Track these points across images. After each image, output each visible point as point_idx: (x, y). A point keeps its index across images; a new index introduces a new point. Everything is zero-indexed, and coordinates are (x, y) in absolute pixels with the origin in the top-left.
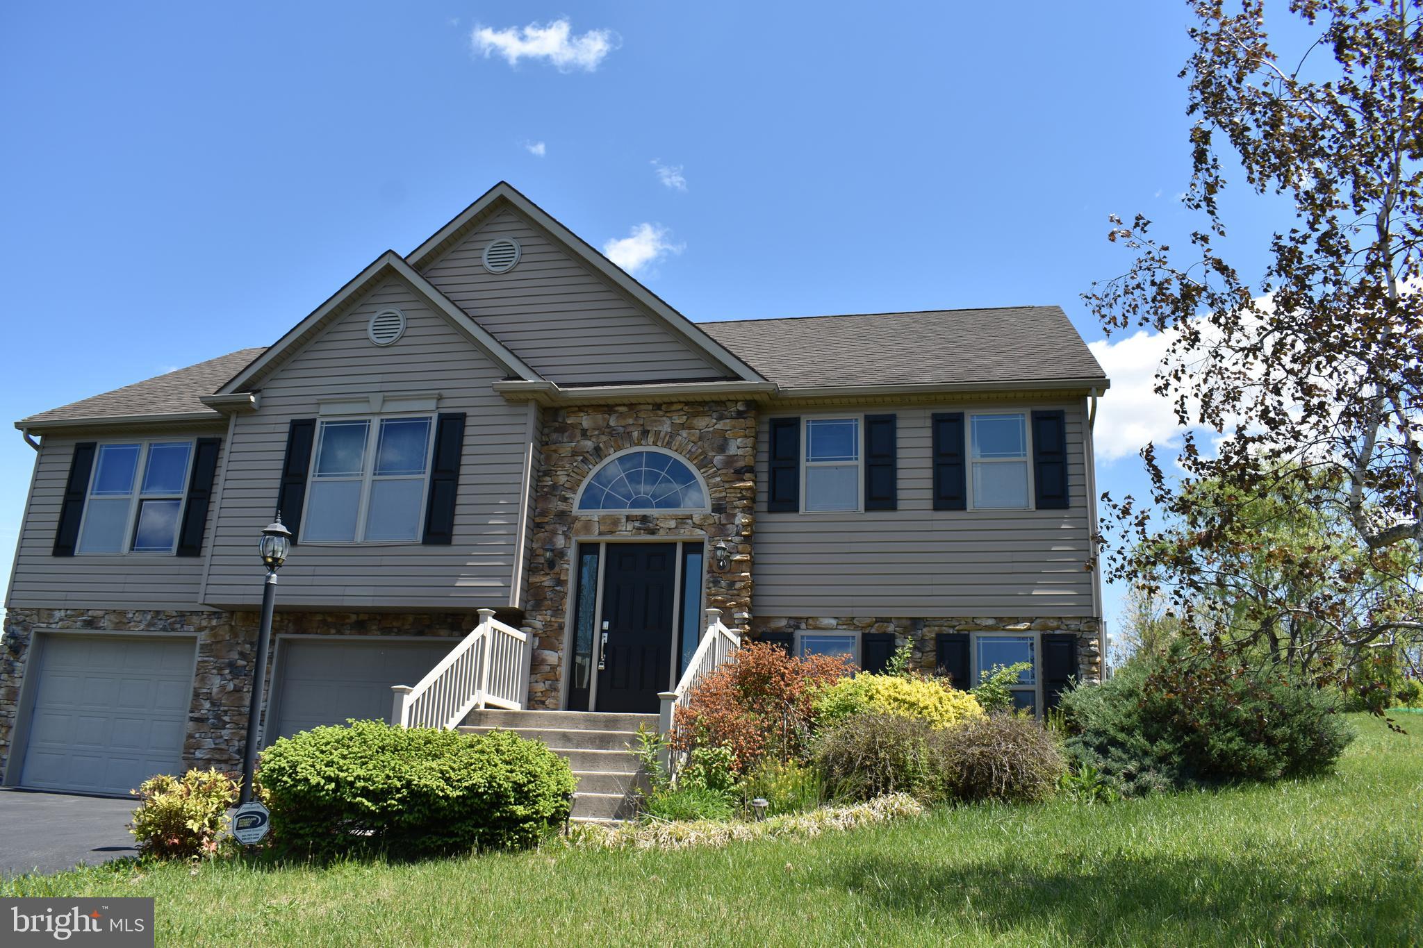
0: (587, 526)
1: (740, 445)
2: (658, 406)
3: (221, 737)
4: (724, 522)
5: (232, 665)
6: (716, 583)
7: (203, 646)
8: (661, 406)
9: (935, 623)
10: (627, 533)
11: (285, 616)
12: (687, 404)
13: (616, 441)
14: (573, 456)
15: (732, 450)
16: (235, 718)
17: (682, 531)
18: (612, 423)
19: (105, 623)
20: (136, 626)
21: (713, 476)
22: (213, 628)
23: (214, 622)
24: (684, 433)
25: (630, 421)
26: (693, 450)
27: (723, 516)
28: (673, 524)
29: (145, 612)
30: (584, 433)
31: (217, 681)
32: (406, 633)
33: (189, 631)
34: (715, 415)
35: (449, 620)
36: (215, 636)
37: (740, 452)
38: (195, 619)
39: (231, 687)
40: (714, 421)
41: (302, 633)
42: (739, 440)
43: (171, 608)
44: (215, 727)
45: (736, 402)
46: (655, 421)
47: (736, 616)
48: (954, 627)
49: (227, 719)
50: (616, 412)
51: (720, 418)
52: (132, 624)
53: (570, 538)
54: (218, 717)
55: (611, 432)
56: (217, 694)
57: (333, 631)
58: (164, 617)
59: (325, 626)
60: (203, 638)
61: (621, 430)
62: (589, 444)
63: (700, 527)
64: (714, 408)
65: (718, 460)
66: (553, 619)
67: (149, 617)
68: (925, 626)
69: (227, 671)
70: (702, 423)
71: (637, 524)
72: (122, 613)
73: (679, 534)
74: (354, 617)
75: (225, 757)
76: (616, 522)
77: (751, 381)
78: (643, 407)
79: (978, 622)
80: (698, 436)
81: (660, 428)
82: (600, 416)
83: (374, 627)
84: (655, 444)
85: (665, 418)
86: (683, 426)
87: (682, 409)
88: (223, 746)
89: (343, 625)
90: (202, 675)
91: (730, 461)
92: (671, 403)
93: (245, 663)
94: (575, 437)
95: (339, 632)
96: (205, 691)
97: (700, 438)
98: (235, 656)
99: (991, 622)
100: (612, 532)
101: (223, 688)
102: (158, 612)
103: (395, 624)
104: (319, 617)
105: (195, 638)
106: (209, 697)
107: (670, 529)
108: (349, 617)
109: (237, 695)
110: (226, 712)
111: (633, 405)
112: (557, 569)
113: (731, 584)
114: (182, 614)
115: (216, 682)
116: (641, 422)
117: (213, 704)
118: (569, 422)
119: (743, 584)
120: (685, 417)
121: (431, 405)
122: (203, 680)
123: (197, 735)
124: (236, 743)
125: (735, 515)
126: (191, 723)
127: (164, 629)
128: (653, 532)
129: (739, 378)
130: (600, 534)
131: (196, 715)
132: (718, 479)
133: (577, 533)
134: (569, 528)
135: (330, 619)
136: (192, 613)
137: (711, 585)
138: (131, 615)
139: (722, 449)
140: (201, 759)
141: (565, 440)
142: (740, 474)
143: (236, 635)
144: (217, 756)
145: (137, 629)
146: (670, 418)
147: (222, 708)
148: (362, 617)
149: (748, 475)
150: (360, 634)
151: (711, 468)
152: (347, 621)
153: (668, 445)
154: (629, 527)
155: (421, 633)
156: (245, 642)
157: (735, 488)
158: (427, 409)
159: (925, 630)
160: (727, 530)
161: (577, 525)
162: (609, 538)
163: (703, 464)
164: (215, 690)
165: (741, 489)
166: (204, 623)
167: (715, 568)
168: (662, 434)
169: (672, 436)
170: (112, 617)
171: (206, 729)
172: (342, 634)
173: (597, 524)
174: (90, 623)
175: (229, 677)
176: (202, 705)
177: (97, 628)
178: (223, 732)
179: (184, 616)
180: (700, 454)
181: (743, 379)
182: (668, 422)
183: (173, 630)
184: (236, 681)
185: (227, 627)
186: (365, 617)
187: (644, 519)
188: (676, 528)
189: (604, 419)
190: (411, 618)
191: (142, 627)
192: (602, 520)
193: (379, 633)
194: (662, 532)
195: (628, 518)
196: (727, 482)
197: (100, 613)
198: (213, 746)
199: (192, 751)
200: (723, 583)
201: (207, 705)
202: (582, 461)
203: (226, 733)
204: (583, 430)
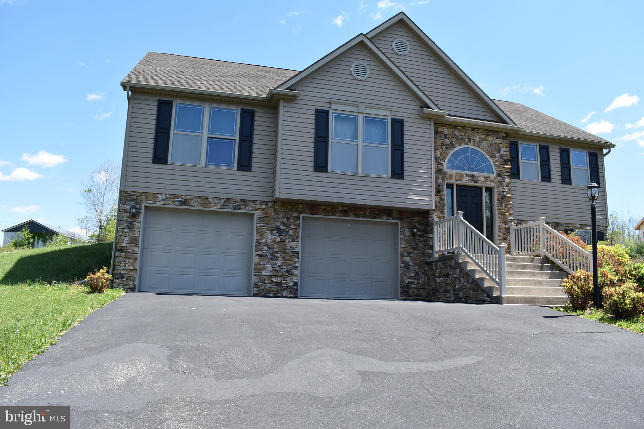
0: (451, 177)
1: (505, 150)
2: (473, 129)
3: (276, 264)
4: (502, 181)
5: (278, 229)
6: (501, 205)
7: (259, 219)
8: (475, 129)
9: (564, 225)
10: (466, 181)
11: (304, 206)
12: (485, 130)
13: (458, 141)
14: (442, 145)
15: (502, 152)
16: (283, 255)
17: (487, 183)
18: (456, 133)
19: (194, 203)
20: (215, 206)
21: (496, 161)
22: (263, 209)
23: (264, 206)
24: (484, 142)
25: (463, 134)
26: (488, 150)
27: (501, 178)
28: (483, 179)
29: (220, 198)
30: (445, 136)
31: (270, 236)
32: (368, 217)
33: (249, 210)
34: (495, 136)
35: (387, 212)
36: (266, 213)
37: (505, 153)
38: (251, 204)
39: (278, 239)
40: (495, 139)
41: (314, 214)
42: (504, 148)
43: (238, 198)
44: (271, 259)
45: (502, 132)
46: (473, 135)
47: (509, 218)
48: (569, 227)
49: (278, 255)
50: (458, 129)
51: (497, 138)
52: (212, 204)
53: (444, 181)
54: (273, 255)
55: (457, 137)
56: (271, 243)
57: (331, 214)
58: (232, 202)
59: (326, 212)
60: (258, 214)
61: (460, 137)
62: (448, 141)
63: (493, 181)
64: (495, 134)
65: (497, 155)
66: (441, 215)
67: (223, 201)
68: (561, 226)
69: (275, 232)
70: (490, 139)
71: (470, 178)
72: (206, 198)
73: (486, 184)
74: (341, 208)
75: (280, 274)
76: (462, 176)
77: (511, 125)
78: (468, 128)
79: (576, 225)
80: (489, 144)
81: (475, 139)
82: (451, 130)
83: (351, 214)
84: (474, 145)
85: (476, 135)
86: (484, 139)
87: (483, 132)
88: (278, 269)
89: (335, 211)
90: (261, 233)
91: (502, 156)
92: (479, 129)
93: (285, 228)
94: (442, 137)
95: (333, 215)
96: (264, 241)
97: (491, 145)
98: (278, 224)
99: (579, 226)
100: (460, 180)
101: (274, 240)
102: (228, 199)
103: (361, 212)
104: (323, 207)
105: (254, 214)
106: (266, 244)
107: (482, 181)
108: (338, 208)
109: (283, 243)
110: (277, 252)
111: (464, 127)
112: (441, 194)
113: (506, 205)
114: (243, 201)
115: (269, 238)
116: (468, 135)
117: (269, 248)
118: (439, 130)
119: (510, 206)
120: (484, 136)
121: (388, 113)
122: (261, 235)
123: (262, 263)
124: (285, 267)
125: (505, 178)
126: (257, 257)
127: (234, 208)
128: (476, 182)
129: (507, 123)
130: (456, 180)
131: (260, 253)
132: (498, 163)
133: (447, 179)
134: (443, 177)
135: (328, 208)
136: (249, 201)
137: (499, 205)
138: (211, 200)
139: (499, 151)
140: (265, 275)
141: (438, 138)
142: (506, 162)
143: (278, 214)
144: (275, 274)
145: (217, 208)
146: (479, 135)
147: (274, 250)
148: (345, 208)
149: (509, 163)
150: (345, 216)
151: (496, 158)
152: (338, 210)
153: (479, 146)
154: (467, 179)
155: (375, 218)
156: (283, 217)
157: (505, 167)
158: (386, 115)
159: (561, 227)
160: (503, 184)
161: (447, 176)
162: (459, 183)
163: (493, 156)
164: (269, 241)
165: (507, 168)
166: (258, 206)
167: (500, 199)
168: (476, 141)
169: (480, 142)
170: (199, 200)
171: (266, 260)
172: (336, 216)
173: (455, 176)
174: (184, 203)
175: (277, 234)
176: (263, 248)
177: (188, 206)
178: (277, 262)
179: (245, 202)
180: (491, 152)
181: (509, 124)
182: (478, 137)
183: (239, 209)
184: (281, 237)
185: (272, 209)
186: (347, 208)
187: (473, 176)
188: (484, 181)
189: (453, 131)
190: (369, 210)
191: (219, 207)
192: (457, 174)
193: (354, 216)
194: (480, 182)
195: (467, 175)
196: (502, 165)
197: (190, 198)
198: (272, 269)
199: (261, 271)
200: (504, 205)
201: (266, 248)
202: (445, 148)
203: (278, 263)
204: (445, 134)
